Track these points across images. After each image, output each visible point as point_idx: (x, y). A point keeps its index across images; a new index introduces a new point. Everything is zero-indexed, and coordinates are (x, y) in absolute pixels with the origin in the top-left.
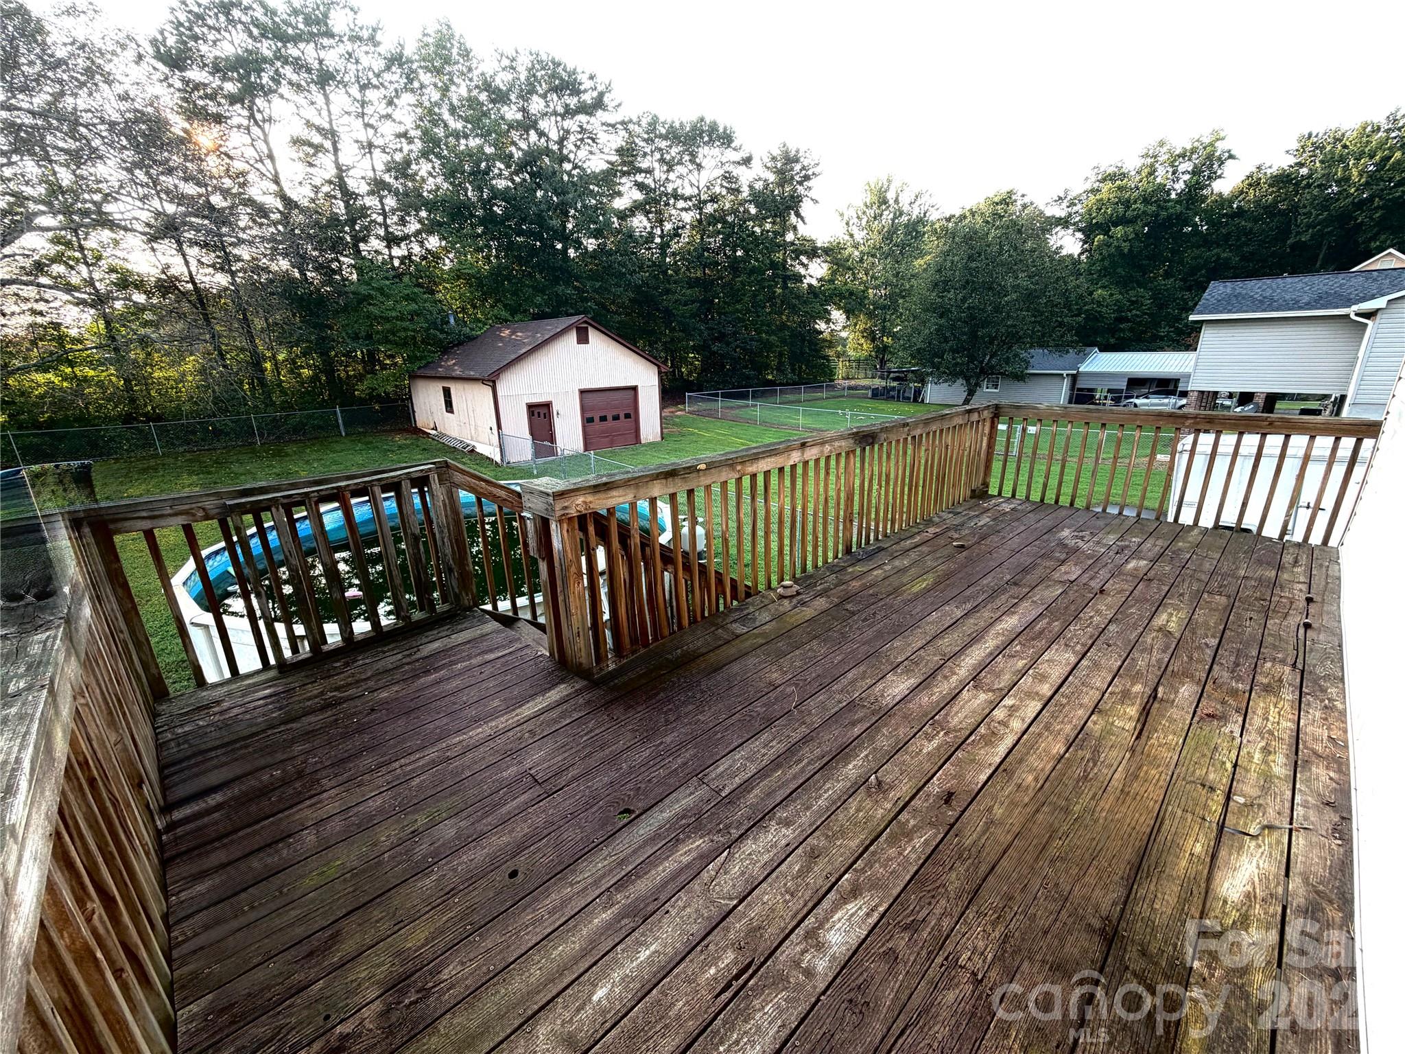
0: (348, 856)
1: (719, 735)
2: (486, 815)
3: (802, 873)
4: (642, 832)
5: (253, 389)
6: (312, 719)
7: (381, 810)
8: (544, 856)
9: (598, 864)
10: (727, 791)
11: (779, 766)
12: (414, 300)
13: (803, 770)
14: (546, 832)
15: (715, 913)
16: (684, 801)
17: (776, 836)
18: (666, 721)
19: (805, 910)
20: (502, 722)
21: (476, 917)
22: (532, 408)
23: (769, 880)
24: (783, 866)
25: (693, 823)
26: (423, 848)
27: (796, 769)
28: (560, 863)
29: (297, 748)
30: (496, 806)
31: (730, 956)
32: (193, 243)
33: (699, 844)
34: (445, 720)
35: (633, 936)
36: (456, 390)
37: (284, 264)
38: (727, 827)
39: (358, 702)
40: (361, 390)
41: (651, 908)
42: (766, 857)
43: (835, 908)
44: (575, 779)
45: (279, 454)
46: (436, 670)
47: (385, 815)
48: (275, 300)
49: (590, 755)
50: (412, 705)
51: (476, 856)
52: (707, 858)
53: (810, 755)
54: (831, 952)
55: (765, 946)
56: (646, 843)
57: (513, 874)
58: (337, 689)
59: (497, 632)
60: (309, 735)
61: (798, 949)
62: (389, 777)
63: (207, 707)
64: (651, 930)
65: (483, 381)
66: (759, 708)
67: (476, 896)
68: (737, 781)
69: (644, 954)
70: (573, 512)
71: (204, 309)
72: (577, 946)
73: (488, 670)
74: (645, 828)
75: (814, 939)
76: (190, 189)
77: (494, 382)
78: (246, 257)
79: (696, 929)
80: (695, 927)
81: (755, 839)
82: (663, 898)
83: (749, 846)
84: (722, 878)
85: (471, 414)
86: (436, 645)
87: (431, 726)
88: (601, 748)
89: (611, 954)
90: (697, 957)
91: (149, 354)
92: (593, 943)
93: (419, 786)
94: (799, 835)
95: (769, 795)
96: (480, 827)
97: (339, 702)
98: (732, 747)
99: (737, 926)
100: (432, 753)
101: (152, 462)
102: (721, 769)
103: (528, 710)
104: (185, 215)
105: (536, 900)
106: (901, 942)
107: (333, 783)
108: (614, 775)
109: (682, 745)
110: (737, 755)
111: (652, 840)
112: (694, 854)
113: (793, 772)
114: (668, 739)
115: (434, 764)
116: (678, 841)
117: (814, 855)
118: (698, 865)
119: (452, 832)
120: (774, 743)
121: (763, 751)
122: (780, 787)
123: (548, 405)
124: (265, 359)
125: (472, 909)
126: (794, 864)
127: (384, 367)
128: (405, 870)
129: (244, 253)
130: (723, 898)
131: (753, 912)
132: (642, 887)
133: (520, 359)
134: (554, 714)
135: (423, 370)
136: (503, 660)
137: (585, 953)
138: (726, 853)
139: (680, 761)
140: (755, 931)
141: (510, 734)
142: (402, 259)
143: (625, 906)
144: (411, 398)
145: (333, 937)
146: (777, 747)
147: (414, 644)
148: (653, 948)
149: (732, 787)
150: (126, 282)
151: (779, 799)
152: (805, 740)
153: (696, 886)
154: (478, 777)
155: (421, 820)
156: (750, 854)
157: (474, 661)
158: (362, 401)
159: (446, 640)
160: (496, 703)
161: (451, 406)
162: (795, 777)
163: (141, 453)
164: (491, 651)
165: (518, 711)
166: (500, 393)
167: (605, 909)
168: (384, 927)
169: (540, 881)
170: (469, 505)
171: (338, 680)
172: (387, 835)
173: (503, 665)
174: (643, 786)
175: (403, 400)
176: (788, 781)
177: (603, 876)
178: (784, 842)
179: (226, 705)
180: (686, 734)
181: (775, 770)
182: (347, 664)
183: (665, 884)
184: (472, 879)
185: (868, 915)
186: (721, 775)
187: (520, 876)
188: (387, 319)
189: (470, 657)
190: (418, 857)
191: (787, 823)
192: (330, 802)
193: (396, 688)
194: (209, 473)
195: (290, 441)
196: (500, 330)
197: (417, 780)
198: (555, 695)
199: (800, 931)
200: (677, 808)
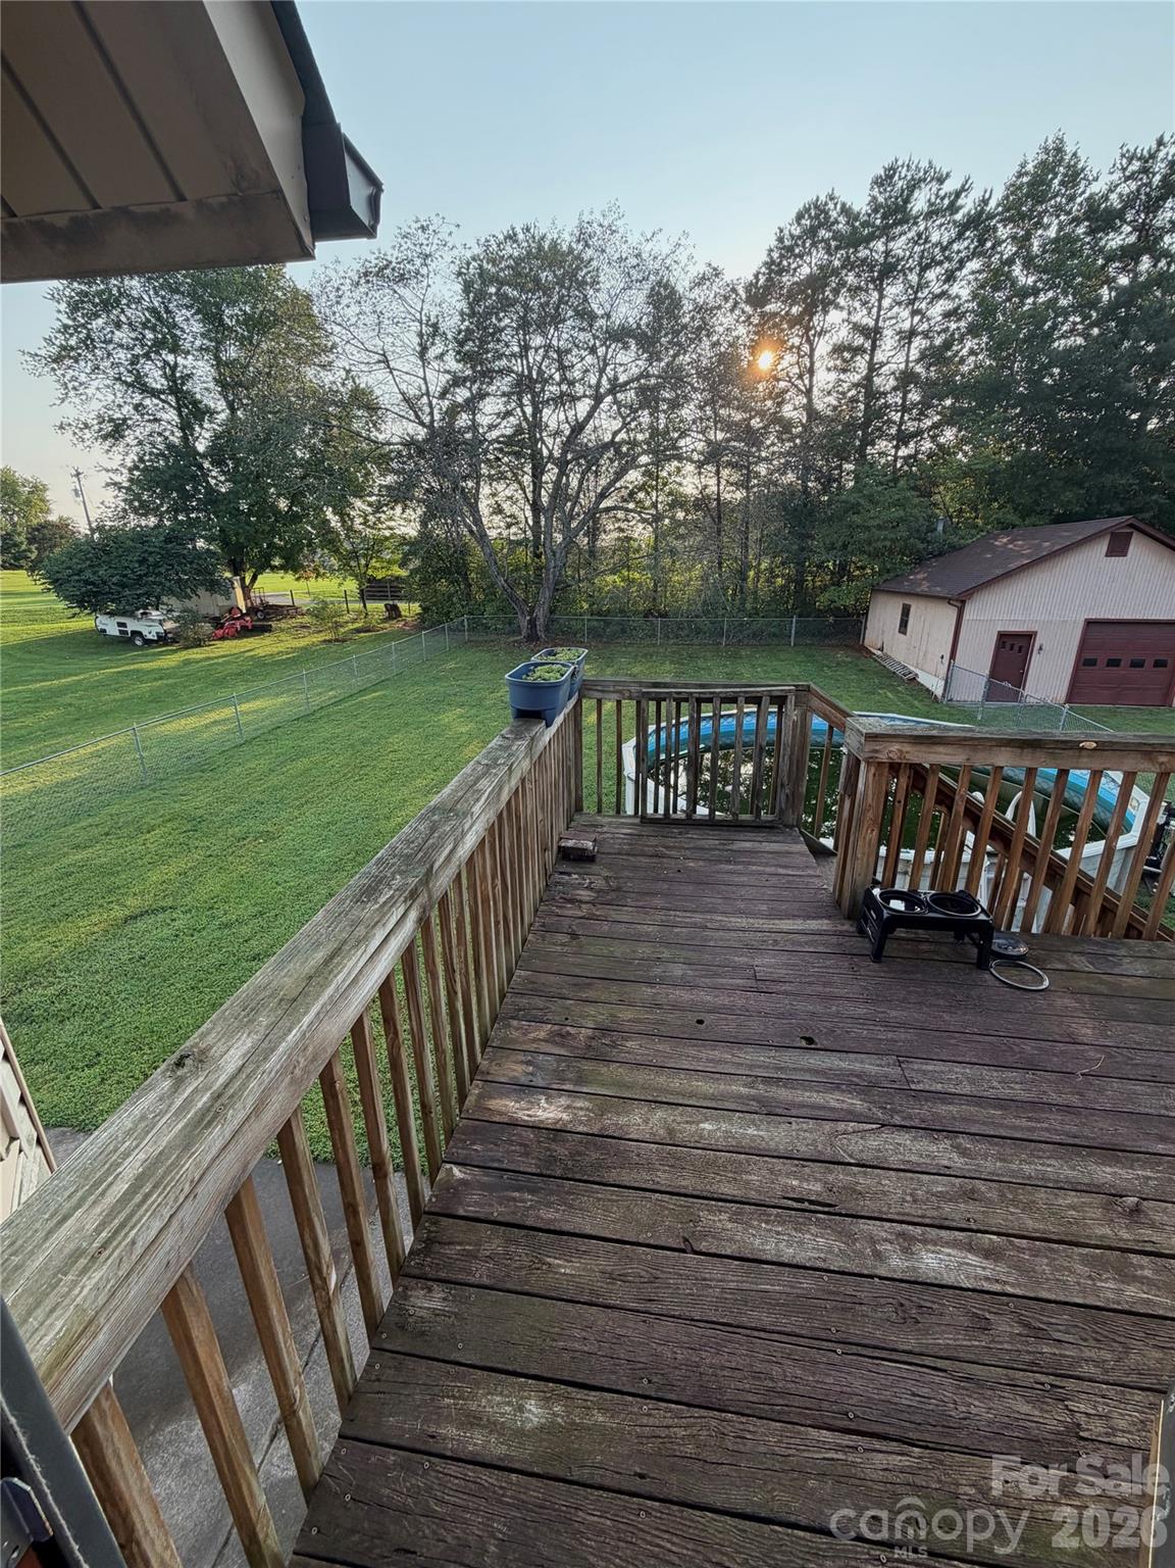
0: (619, 950)
1: (953, 1041)
2: (705, 976)
3: (940, 1196)
4: (811, 1061)
5: (734, 594)
6: (644, 860)
7: (648, 934)
8: (728, 1026)
9: (762, 1057)
10: (920, 1087)
11: (1002, 1108)
12: (903, 506)
13: (1030, 1129)
14: (739, 1012)
15: (828, 1154)
16: (870, 1066)
17: (942, 1152)
18: (904, 999)
19: (916, 1220)
20: (758, 923)
21: (662, 1028)
22: (1004, 639)
23: (902, 1174)
24: (926, 1177)
25: (866, 1086)
26: (658, 971)
27: (1024, 1123)
28: (735, 1037)
29: (626, 873)
30: (716, 975)
31: (818, 1187)
32: (729, 464)
33: (857, 1104)
34: (720, 901)
35: (753, 1116)
36: (918, 609)
37: (790, 477)
38: (894, 1111)
39: (673, 862)
40: (822, 601)
41: (779, 1111)
42: (914, 1158)
43: (954, 1244)
44: (786, 993)
45: (735, 657)
46: (736, 863)
47: (648, 939)
48: (774, 512)
49: (810, 983)
50: (705, 880)
51: (685, 996)
52: (851, 1116)
53: (1055, 1125)
54: (916, 1264)
55: (852, 1206)
56: (809, 1070)
57: (700, 1022)
58: (667, 847)
59: (801, 854)
60: (635, 868)
61: (884, 1235)
62: (664, 918)
63: (596, 826)
64: (769, 1123)
65: (949, 601)
66: (1029, 1048)
67: (670, 1017)
68: (939, 1087)
69: (751, 1131)
70: (883, 757)
71: (720, 522)
72: (711, 1091)
73: (774, 880)
74: (815, 1060)
75: (907, 1245)
76: (738, 416)
77: (963, 602)
78: (763, 472)
79: (804, 1150)
80: (804, 1148)
81: (915, 1138)
82: (794, 1112)
83: (904, 1138)
84: (854, 1138)
85: (925, 637)
86: (748, 845)
87: (709, 900)
88: (825, 985)
89: (730, 1113)
90: (789, 1166)
91: (674, 562)
92: (723, 1097)
93: (677, 934)
94: (969, 1170)
95: (964, 1119)
96: (698, 981)
97: (663, 856)
98: (960, 1059)
99: (839, 1176)
100: (698, 918)
101: (651, 650)
102: (930, 1068)
103: (786, 925)
104: (728, 440)
105: (704, 1046)
106: (1005, 1326)
107: (633, 904)
108: (819, 1009)
109: (902, 1025)
110: (958, 1068)
111: (817, 1072)
112: (845, 1106)
113: (1020, 1124)
114: (893, 1013)
115: (695, 925)
116: (838, 1087)
117: (971, 1196)
118: (842, 1115)
119: (680, 973)
120: (1017, 1086)
121: (995, 1084)
122: (984, 1123)
123: (1029, 637)
124: (750, 567)
125: (663, 1023)
126: (941, 1185)
127: (851, 579)
128: (641, 976)
129: (762, 469)
130: (845, 1151)
131: (865, 1180)
132: (783, 1094)
133: (1009, 575)
134: (803, 938)
135: (889, 584)
136: (791, 878)
137: (713, 1098)
138: (874, 1126)
139: (890, 1035)
140: (852, 1190)
141: (759, 934)
142: (906, 459)
143: (760, 1095)
144: (867, 614)
145: (589, 984)
146: (1018, 1092)
147: (732, 837)
148: (761, 1133)
149: (927, 1088)
150: (678, 502)
151: (973, 1131)
152: (1067, 1109)
153: (828, 1126)
154: (718, 950)
155: (666, 954)
156: (900, 1145)
157: (768, 869)
158: (820, 613)
159: (756, 844)
160: (764, 907)
161: (906, 626)
162: (1014, 1128)
163: (648, 641)
164: (785, 867)
165: (777, 922)
166: (966, 616)
167: (745, 1086)
168: (614, 998)
169: (714, 1038)
170: (818, 732)
171: (670, 842)
172: (644, 950)
173: (788, 882)
174: (839, 1032)
175: (859, 615)
176: (1002, 1125)
177: (760, 1067)
178: (946, 1163)
179: (605, 829)
180: (917, 1020)
181: (994, 1107)
182: (680, 833)
183: (802, 1106)
184: (675, 1007)
185: (987, 1279)
186: (925, 1073)
187: (703, 1026)
188: (868, 528)
189: (766, 865)
190: (651, 974)
191: (964, 1153)
192: (624, 914)
193: (701, 863)
194: (683, 664)
195: (747, 645)
196: (996, 538)
197: (678, 930)
198: (813, 925)
199: (899, 1227)
200: (857, 1066)
